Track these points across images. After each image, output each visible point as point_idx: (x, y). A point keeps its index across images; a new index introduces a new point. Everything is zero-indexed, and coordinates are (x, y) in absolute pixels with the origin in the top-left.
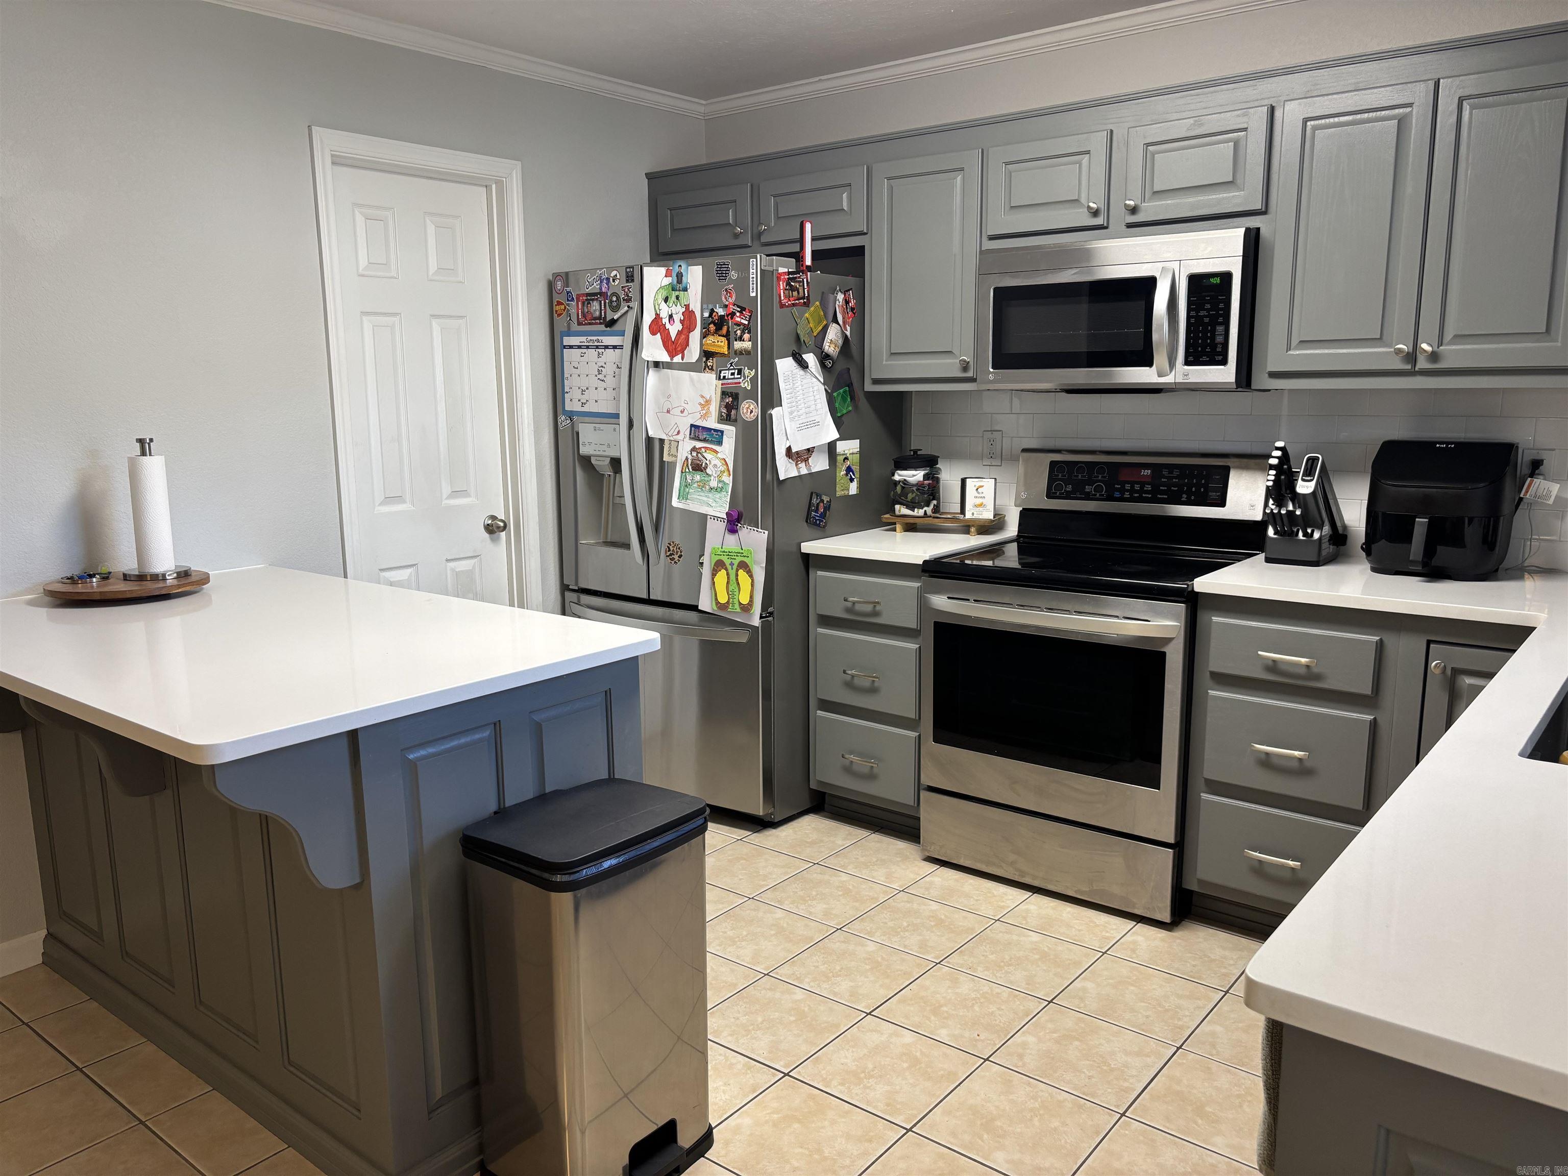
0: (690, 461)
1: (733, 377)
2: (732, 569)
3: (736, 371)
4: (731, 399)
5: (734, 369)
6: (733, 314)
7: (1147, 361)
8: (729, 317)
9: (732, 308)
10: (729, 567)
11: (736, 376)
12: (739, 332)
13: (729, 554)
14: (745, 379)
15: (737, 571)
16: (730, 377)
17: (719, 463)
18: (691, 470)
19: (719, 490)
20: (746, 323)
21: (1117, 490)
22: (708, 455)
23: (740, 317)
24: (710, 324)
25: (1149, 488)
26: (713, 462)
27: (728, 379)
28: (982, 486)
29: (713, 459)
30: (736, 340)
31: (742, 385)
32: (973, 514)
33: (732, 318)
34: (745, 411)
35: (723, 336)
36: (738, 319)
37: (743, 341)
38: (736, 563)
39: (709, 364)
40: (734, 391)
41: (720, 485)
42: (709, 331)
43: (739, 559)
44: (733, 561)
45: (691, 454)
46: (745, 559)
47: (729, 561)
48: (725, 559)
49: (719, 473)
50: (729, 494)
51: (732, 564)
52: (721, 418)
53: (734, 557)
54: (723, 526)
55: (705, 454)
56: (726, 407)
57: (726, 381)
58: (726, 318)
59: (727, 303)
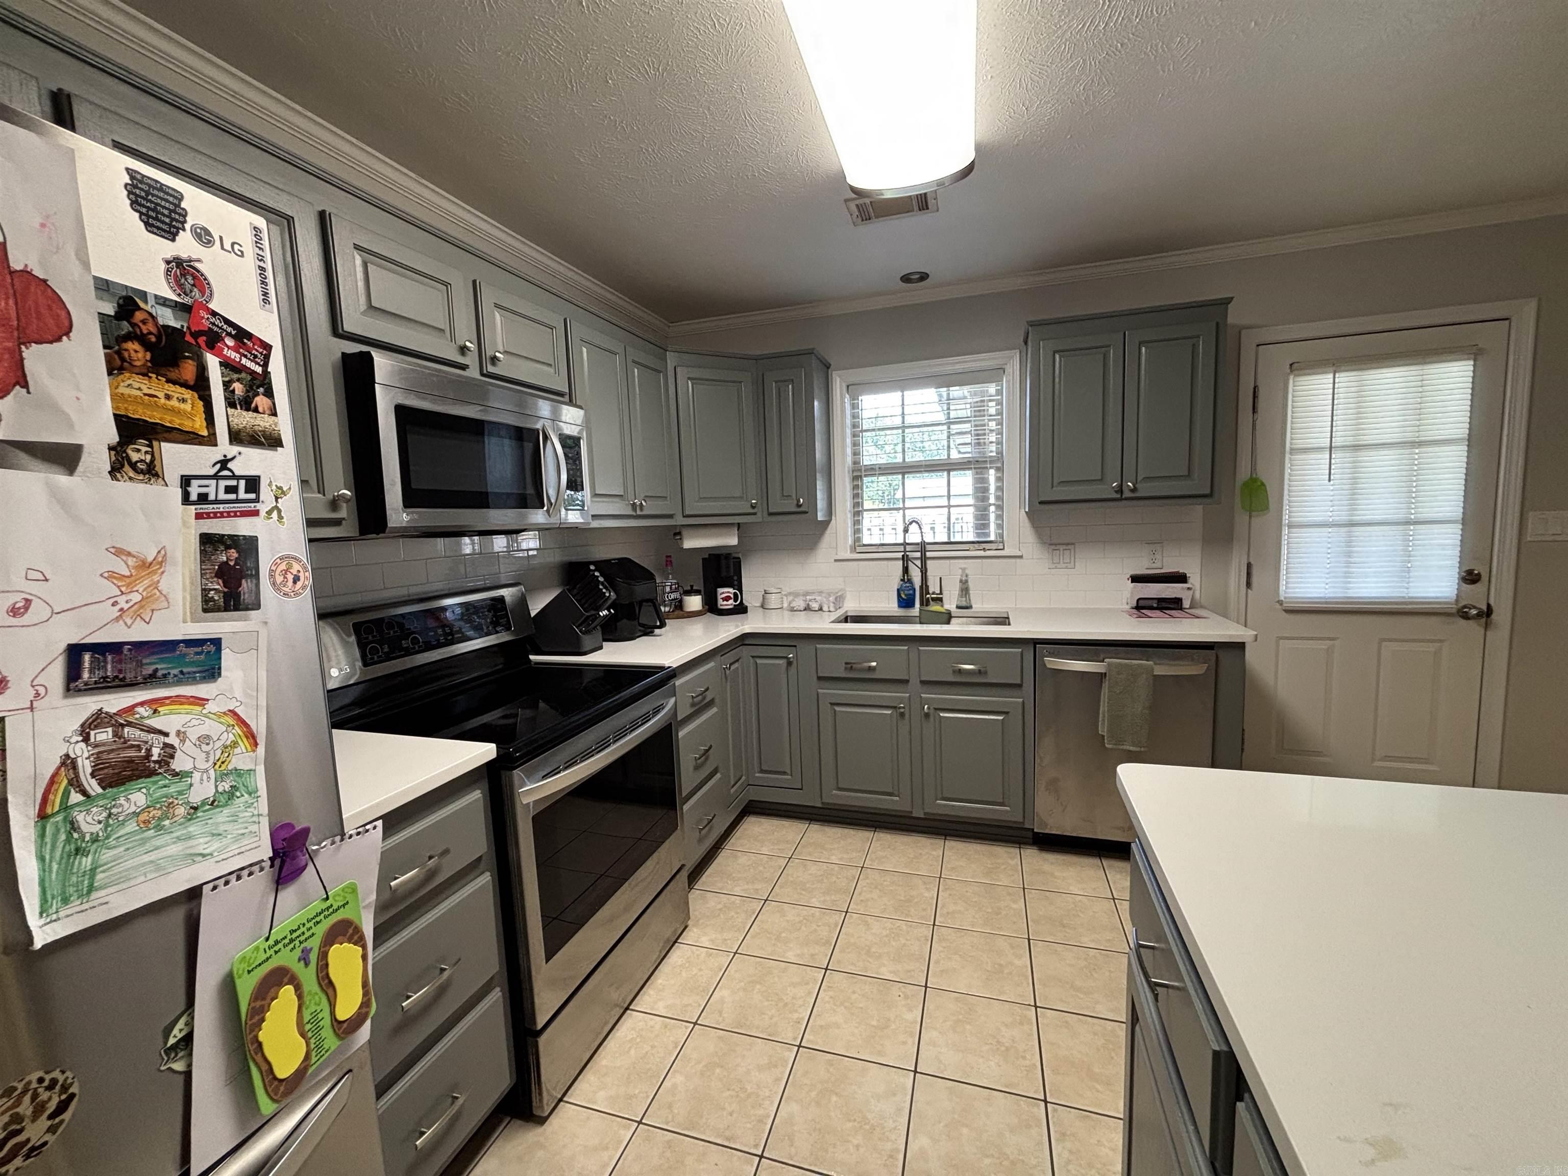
0: (85, 767)
1: (232, 496)
2: (307, 964)
10: (299, 968)
13: (293, 937)
17: (213, 728)
18: (93, 787)
19: (223, 799)
22: (164, 721)
24: (128, 337)
26: (193, 735)
29: (194, 722)
35: (185, 385)
36: (233, 355)
38: (315, 942)
39: (135, 457)
41: (225, 786)
42: (123, 360)
43: (321, 929)
44: (309, 943)
45: (86, 739)
46: (339, 915)
47: (298, 952)
48: (286, 956)
49: (218, 753)
51: (304, 959)
52: (209, 606)
53: (307, 934)
54: (262, 880)
55: (155, 723)
57: (210, 508)
58: (188, 338)
59: (187, 300)
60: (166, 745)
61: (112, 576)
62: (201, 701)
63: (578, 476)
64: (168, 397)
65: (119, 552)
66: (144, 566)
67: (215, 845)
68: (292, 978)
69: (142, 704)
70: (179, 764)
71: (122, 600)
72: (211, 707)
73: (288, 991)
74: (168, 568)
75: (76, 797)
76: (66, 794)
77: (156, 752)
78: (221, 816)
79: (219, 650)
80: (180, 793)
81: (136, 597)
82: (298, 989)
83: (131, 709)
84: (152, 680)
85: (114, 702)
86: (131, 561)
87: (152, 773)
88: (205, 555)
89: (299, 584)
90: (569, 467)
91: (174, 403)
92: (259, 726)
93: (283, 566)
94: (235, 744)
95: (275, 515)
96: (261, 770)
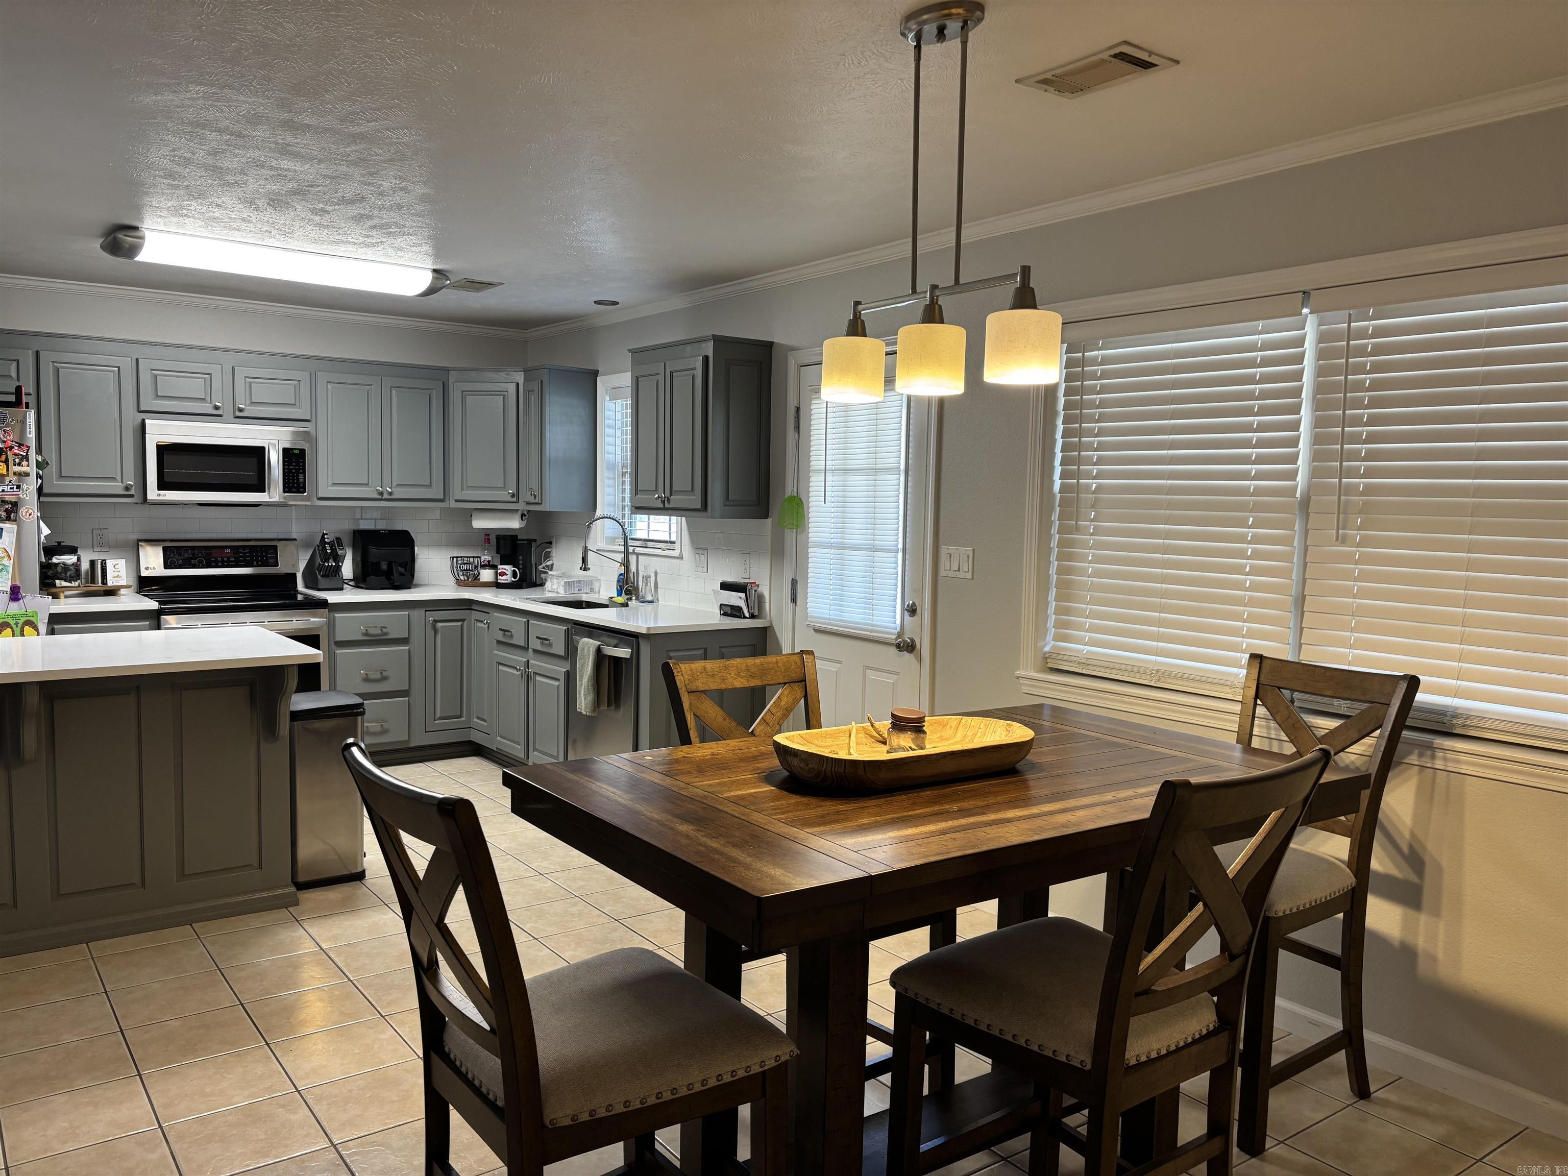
1: (12, 490)
2: (17, 626)
3: (15, 486)
4: (10, 506)
5: (13, 485)
6: (11, 448)
7: (262, 490)
8: (8, 449)
9: (10, 443)
10: (14, 626)
11: (15, 490)
12: (17, 460)
13: (13, 617)
14: (24, 492)
15: (22, 628)
16: (9, 490)
20: (25, 454)
21: (214, 561)
23: (18, 450)
25: (233, 559)
27: (7, 492)
28: (117, 564)
30: (15, 465)
31: (21, 496)
32: (113, 583)
33: (10, 450)
34: (24, 514)
35: (2, 462)
36: (17, 452)
37: (22, 466)
38: (21, 622)
40: (14, 500)
43: (23, 619)
44: (18, 621)
46: (30, 618)
47: (14, 621)
48: (10, 621)
50: (11, 573)
51: (17, 624)
53: (18, 618)
54: (7, 597)
56: (5, 511)
57: (5, 493)
58: (4, 449)
59: (5, 439)
63: (301, 473)
68: (11, 628)
73: (9, 630)
79: (2, 531)
82: (13, 631)
89: (31, 516)
90: (291, 467)
92: (12, 554)
93: (26, 510)
94: (4, 557)
95: (25, 496)
96: (11, 566)
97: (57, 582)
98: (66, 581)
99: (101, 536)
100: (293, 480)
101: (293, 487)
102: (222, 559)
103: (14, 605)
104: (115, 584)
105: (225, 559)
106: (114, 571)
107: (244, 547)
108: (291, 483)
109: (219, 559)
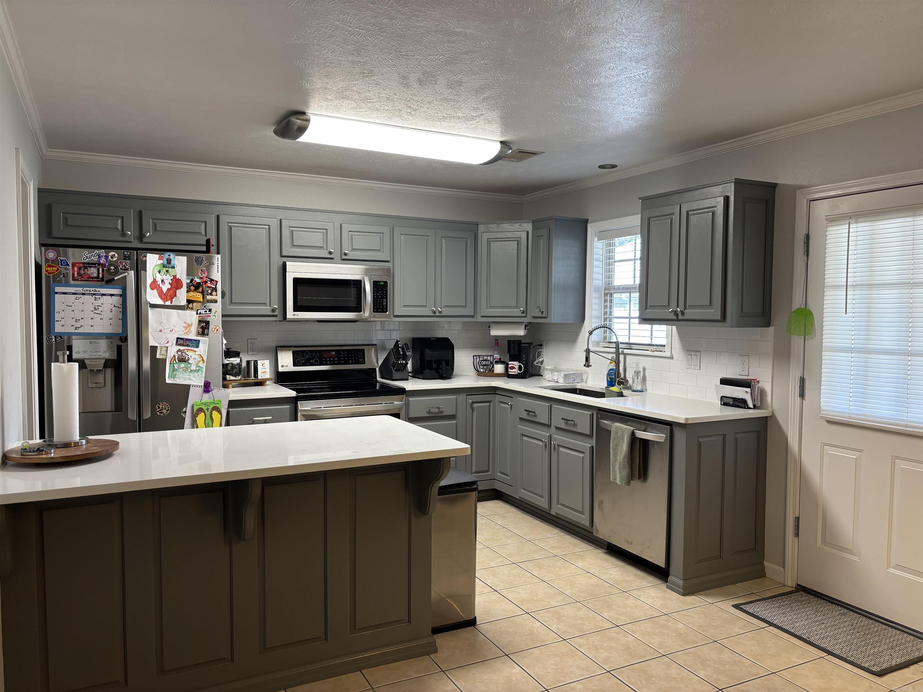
0: (177, 357)
1: (206, 313)
2: (208, 411)
3: (208, 310)
4: (204, 324)
6: (205, 282)
7: (360, 310)
9: (205, 279)
10: (206, 411)
11: (208, 312)
12: (210, 291)
13: (205, 404)
14: (213, 314)
15: (211, 412)
17: (197, 357)
18: (177, 362)
19: (197, 371)
20: (214, 287)
21: (324, 361)
22: (190, 353)
23: (210, 284)
24: (191, 286)
25: (336, 359)
26: (193, 357)
27: (203, 314)
28: (264, 363)
29: (193, 355)
30: (208, 295)
31: (211, 317)
32: (261, 377)
33: (205, 284)
35: (200, 292)
36: (209, 285)
37: (213, 295)
38: (210, 408)
39: (190, 306)
40: (206, 320)
41: (197, 368)
42: (190, 290)
43: (212, 406)
45: (177, 353)
46: (216, 405)
47: (206, 408)
48: (203, 407)
49: (197, 362)
50: (204, 372)
51: (208, 409)
52: (198, 334)
53: (209, 405)
54: (201, 390)
55: (187, 353)
56: (201, 328)
57: (201, 315)
58: (201, 284)
59: (202, 276)
60: (188, 358)
61: (184, 327)
62: (195, 351)
63: (384, 298)
64: (196, 295)
65: (185, 323)
66: (189, 325)
67: (194, 379)
68: (204, 412)
69: (186, 349)
70: (190, 361)
71: (185, 331)
72: (197, 353)
73: (203, 414)
74: (192, 326)
75: (175, 362)
76: (174, 361)
77: (187, 358)
78: (196, 374)
79: (199, 342)
80: (190, 367)
81: (187, 331)
82: (205, 415)
83: (184, 350)
84: (187, 345)
85: (182, 348)
86: (187, 324)
87: (186, 362)
88: (199, 324)
89: (218, 331)
90: (378, 294)
91: (197, 296)
92: (205, 359)
93: (215, 327)
94: (200, 361)
95: (214, 316)
96: (205, 368)
97: (228, 376)
98: (233, 376)
99: (253, 343)
100: (380, 303)
101: (379, 308)
102: (330, 359)
103: (206, 396)
104: (263, 377)
105: (332, 359)
106: (262, 369)
107: (343, 350)
108: (378, 305)
109: (328, 359)
